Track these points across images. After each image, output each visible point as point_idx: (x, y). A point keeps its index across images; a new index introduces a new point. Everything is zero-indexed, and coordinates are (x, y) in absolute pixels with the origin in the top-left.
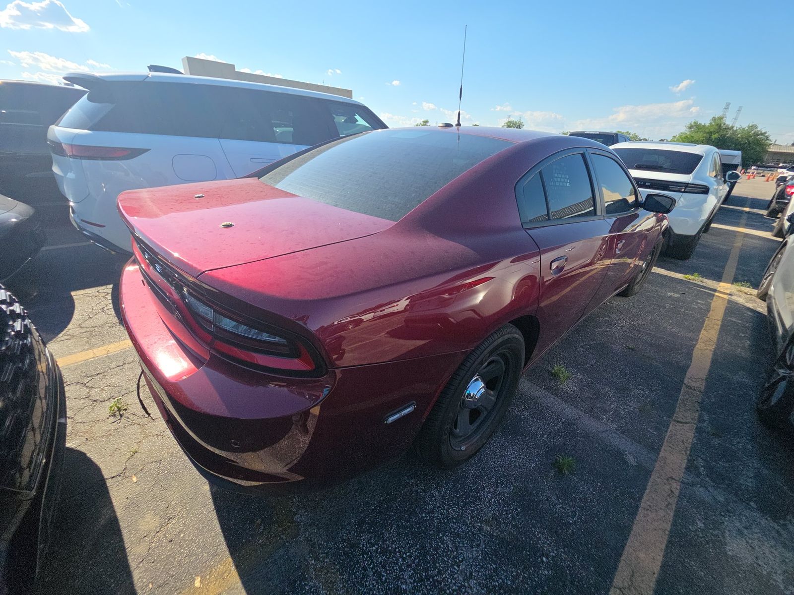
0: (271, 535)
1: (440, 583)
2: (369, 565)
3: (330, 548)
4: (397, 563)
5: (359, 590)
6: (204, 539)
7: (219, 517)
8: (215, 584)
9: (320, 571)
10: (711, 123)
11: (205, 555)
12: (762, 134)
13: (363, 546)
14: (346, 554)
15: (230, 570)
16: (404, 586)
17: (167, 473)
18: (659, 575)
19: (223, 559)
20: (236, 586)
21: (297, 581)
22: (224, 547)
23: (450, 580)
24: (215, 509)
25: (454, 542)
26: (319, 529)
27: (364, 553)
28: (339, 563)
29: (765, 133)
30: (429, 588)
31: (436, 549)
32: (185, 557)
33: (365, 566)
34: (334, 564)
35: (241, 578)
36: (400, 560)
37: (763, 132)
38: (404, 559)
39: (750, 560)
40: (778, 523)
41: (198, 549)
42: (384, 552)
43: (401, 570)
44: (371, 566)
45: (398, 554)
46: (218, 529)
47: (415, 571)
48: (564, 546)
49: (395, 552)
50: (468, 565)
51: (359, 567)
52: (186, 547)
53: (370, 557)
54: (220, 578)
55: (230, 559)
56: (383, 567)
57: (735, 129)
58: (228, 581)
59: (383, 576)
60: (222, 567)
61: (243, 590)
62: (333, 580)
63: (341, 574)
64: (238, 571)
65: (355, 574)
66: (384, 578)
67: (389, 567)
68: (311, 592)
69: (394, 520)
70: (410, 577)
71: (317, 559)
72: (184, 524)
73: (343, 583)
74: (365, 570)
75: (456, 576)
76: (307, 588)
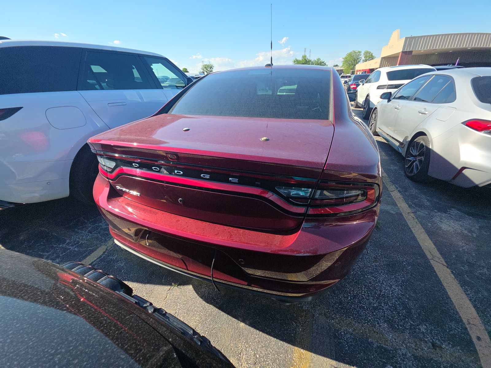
0: (302, 323)
1: (384, 294)
2: (355, 306)
3: (333, 310)
4: (364, 298)
5: (362, 318)
6: (272, 349)
7: (267, 333)
8: (302, 364)
9: (340, 323)
10: (302, 59)
11: (281, 355)
12: (323, 62)
13: (345, 301)
14: (342, 308)
15: (302, 353)
16: (375, 305)
17: (208, 333)
18: (436, 247)
19: (292, 351)
20: (313, 357)
21: (336, 334)
22: (286, 344)
23: (386, 291)
24: (260, 331)
25: (373, 276)
26: (319, 306)
27: (348, 303)
28: (343, 314)
29: (324, 62)
30: (383, 299)
31: (370, 283)
32: (272, 364)
33: (354, 308)
34: (342, 315)
35: (311, 352)
36: (363, 296)
37: (323, 61)
38: (364, 295)
39: (452, 230)
40: (447, 214)
41: (274, 356)
42: (355, 297)
43: (368, 300)
44: (356, 306)
45: (360, 294)
46: (273, 339)
47: (372, 297)
48: (405, 255)
49: (358, 294)
50: (386, 282)
51: (352, 310)
52: (267, 359)
53: (352, 303)
54: (302, 360)
55: (296, 348)
56: (361, 303)
57: (312, 61)
58: (307, 358)
59: (364, 307)
60: (297, 354)
61: (318, 356)
62: (349, 322)
63: (349, 318)
64: (306, 350)
65: (354, 314)
66: (365, 307)
67: (363, 302)
68: (346, 334)
69: (344, 282)
70: (373, 300)
71: (333, 319)
72: (252, 350)
73: (354, 321)
74: (356, 309)
75: (386, 288)
76: (343, 333)
